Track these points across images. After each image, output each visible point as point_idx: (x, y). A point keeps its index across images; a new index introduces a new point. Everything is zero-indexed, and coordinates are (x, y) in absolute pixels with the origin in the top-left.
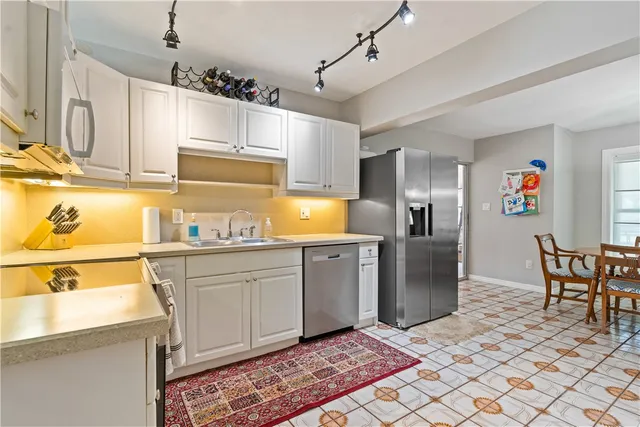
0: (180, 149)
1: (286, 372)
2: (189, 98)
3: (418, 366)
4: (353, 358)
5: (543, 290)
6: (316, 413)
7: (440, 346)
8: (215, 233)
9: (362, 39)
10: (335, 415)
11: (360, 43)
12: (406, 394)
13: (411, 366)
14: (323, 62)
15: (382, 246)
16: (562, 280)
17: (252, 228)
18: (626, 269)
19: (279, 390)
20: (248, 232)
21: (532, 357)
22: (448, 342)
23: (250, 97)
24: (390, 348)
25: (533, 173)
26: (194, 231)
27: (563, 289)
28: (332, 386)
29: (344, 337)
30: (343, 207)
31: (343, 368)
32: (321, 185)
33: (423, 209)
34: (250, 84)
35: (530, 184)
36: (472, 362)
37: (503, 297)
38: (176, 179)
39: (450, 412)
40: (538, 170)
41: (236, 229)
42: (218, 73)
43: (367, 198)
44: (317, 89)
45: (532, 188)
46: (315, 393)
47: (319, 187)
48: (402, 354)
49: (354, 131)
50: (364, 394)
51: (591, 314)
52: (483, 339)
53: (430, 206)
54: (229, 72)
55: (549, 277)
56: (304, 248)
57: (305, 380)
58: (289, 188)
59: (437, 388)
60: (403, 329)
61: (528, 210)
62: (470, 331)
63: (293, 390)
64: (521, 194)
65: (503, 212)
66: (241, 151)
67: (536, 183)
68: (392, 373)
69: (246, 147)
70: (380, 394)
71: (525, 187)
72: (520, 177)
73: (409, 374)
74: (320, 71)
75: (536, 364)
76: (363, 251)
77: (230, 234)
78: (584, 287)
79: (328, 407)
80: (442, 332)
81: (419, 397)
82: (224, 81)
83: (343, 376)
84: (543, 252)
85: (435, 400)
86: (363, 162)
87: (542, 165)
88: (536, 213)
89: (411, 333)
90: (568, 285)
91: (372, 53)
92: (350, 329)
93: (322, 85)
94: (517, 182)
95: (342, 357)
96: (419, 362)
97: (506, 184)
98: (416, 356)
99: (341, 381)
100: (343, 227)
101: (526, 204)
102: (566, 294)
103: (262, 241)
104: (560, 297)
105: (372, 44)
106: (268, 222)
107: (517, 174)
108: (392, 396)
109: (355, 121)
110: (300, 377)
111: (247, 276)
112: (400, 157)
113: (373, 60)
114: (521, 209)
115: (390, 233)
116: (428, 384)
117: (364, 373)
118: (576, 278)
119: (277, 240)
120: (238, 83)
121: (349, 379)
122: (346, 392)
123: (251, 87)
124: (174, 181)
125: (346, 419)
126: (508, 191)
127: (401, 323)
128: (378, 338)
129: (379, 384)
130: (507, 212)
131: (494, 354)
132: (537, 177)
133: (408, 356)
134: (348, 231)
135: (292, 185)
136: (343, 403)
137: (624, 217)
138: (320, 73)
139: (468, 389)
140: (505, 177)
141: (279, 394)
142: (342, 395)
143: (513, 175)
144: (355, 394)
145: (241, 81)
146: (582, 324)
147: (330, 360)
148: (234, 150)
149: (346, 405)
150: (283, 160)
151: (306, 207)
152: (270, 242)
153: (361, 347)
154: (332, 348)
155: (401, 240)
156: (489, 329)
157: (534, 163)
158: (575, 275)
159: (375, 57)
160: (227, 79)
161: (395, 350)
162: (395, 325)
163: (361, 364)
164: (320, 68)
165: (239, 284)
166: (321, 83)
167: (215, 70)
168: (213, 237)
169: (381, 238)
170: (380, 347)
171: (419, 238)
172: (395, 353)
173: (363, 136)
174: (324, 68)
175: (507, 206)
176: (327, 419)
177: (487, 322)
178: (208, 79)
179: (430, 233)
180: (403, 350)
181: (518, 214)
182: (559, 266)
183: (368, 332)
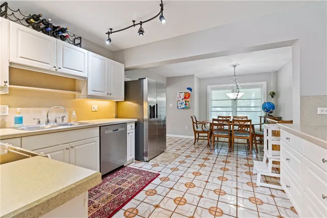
0: (10, 63)
1: (95, 197)
2: (19, 29)
3: (159, 176)
4: (129, 180)
5: (194, 137)
6: (121, 212)
7: (165, 166)
8: (36, 121)
9: (135, 23)
10: (131, 210)
11: (134, 25)
12: (159, 190)
13: (157, 177)
14: (111, 29)
15: (136, 124)
16: (199, 132)
17: (63, 117)
18: (219, 127)
19: (94, 207)
20: (61, 119)
21: (197, 163)
22: (167, 163)
23: (63, 38)
24: (144, 171)
25: (188, 93)
26: (19, 120)
27: (199, 136)
28: (124, 196)
29: (120, 171)
30: (114, 105)
31: (126, 186)
32: (106, 93)
33: (154, 106)
34: (63, 30)
35: (187, 97)
36: (178, 170)
37: (179, 142)
38: (8, 84)
39: (178, 192)
40: (189, 91)
41: (52, 118)
42: (41, 18)
43: (128, 100)
44: (108, 43)
45: (188, 98)
46: (116, 202)
47: (104, 94)
48: (151, 173)
49: (122, 67)
50: (141, 196)
51: (209, 144)
52: (179, 160)
53: (157, 104)
54: (50, 20)
55: (196, 132)
56: (100, 127)
57: (108, 198)
58: (89, 94)
59: (170, 184)
60: (147, 161)
61: (186, 108)
62: (174, 157)
63: (103, 205)
64: (184, 101)
65: (178, 107)
66: (59, 70)
67: (189, 96)
68: (150, 182)
69: (62, 68)
70: (148, 193)
71: (185, 98)
72: (184, 94)
73: (157, 181)
74: (109, 33)
75: (199, 165)
76: (129, 126)
77: (48, 121)
78: (206, 135)
79: (125, 207)
80: (163, 159)
81: (165, 190)
82: (45, 24)
83: (128, 190)
84: (194, 123)
85: (171, 189)
86: (126, 83)
87: (191, 90)
88: (189, 108)
89: (151, 162)
90: (200, 134)
91: (141, 32)
92: (123, 167)
93: (110, 41)
94: (182, 95)
95: (123, 181)
96: (159, 174)
97: (178, 96)
98: (157, 172)
99: (127, 193)
100: (114, 115)
101: (186, 104)
102: (200, 138)
103: (71, 125)
104: (198, 139)
105: (141, 28)
106: (74, 113)
107: (182, 92)
108: (153, 192)
109: (122, 62)
110: (105, 197)
111: (67, 146)
112: (145, 82)
113: (141, 35)
114: (184, 106)
115: (140, 117)
116: (166, 183)
117: (137, 186)
118: (204, 132)
119: (81, 123)
120: (55, 28)
121: (131, 191)
122: (132, 197)
123: (64, 32)
124: (5, 85)
125: (137, 210)
126: (179, 99)
127: (146, 159)
128: (138, 168)
129: (146, 189)
130: (179, 107)
131: (184, 165)
132: (189, 94)
133: (154, 173)
134: (117, 117)
135: (90, 93)
136: (133, 203)
137: (213, 109)
138: (109, 34)
139: (182, 180)
140: (178, 93)
141: (95, 210)
142: (130, 199)
143: (181, 93)
144: (137, 197)
145: (58, 27)
146: (206, 148)
147: (118, 184)
148: (54, 69)
149: (135, 204)
150: (85, 78)
151: (95, 104)
152: (76, 125)
153: (131, 174)
154: (116, 178)
155: (146, 120)
156: (180, 155)
157: (188, 89)
158: (204, 131)
159: (142, 34)
160: (47, 24)
161: (147, 172)
162: (143, 160)
163: (134, 182)
164: (109, 32)
165: (61, 151)
166: (110, 40)
167: (40, 16)
168: (35, 124)
169: (136, 120)
170: (140, 172)
171: (153, 119)
172: (148, 173)
173: (126, 70)
174: (111, 33)
175: (179, 105)
176: (127, 213)
177: (178, 152)
178: (32, 20)
179: (157, 117)
180: (150, 171)
181: (183, 108)
182: (197, 128)
183: (131, 166)
